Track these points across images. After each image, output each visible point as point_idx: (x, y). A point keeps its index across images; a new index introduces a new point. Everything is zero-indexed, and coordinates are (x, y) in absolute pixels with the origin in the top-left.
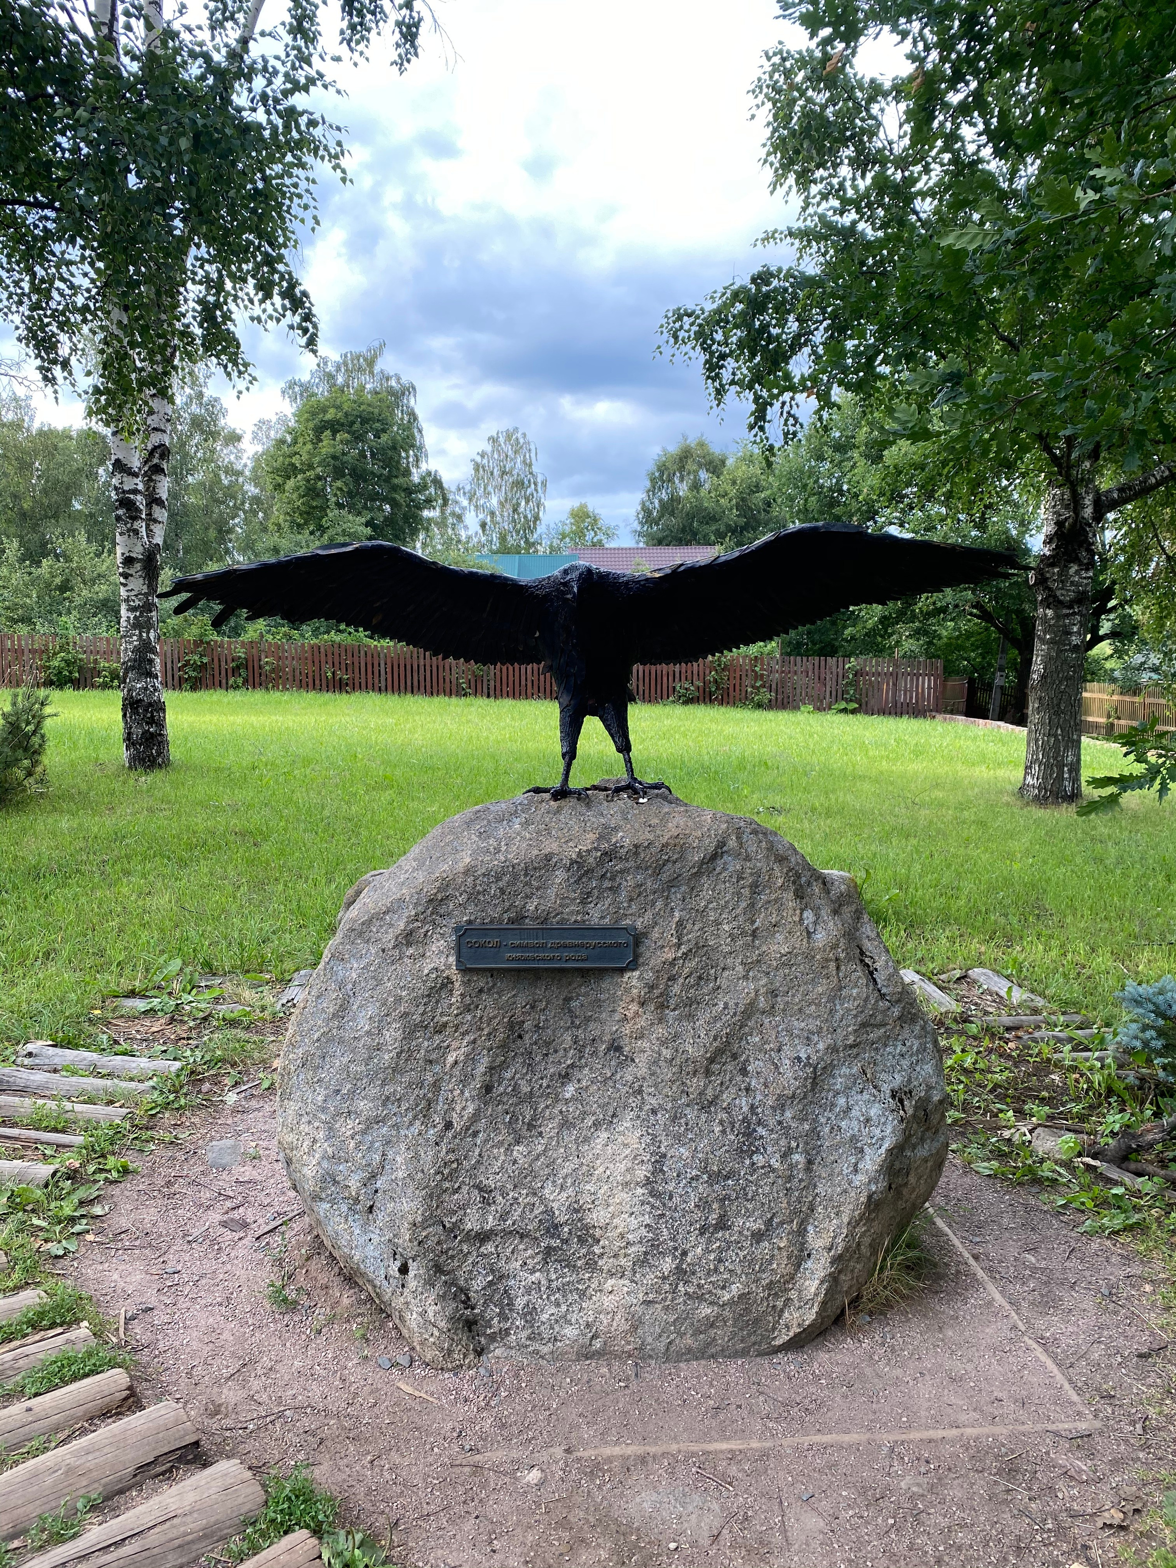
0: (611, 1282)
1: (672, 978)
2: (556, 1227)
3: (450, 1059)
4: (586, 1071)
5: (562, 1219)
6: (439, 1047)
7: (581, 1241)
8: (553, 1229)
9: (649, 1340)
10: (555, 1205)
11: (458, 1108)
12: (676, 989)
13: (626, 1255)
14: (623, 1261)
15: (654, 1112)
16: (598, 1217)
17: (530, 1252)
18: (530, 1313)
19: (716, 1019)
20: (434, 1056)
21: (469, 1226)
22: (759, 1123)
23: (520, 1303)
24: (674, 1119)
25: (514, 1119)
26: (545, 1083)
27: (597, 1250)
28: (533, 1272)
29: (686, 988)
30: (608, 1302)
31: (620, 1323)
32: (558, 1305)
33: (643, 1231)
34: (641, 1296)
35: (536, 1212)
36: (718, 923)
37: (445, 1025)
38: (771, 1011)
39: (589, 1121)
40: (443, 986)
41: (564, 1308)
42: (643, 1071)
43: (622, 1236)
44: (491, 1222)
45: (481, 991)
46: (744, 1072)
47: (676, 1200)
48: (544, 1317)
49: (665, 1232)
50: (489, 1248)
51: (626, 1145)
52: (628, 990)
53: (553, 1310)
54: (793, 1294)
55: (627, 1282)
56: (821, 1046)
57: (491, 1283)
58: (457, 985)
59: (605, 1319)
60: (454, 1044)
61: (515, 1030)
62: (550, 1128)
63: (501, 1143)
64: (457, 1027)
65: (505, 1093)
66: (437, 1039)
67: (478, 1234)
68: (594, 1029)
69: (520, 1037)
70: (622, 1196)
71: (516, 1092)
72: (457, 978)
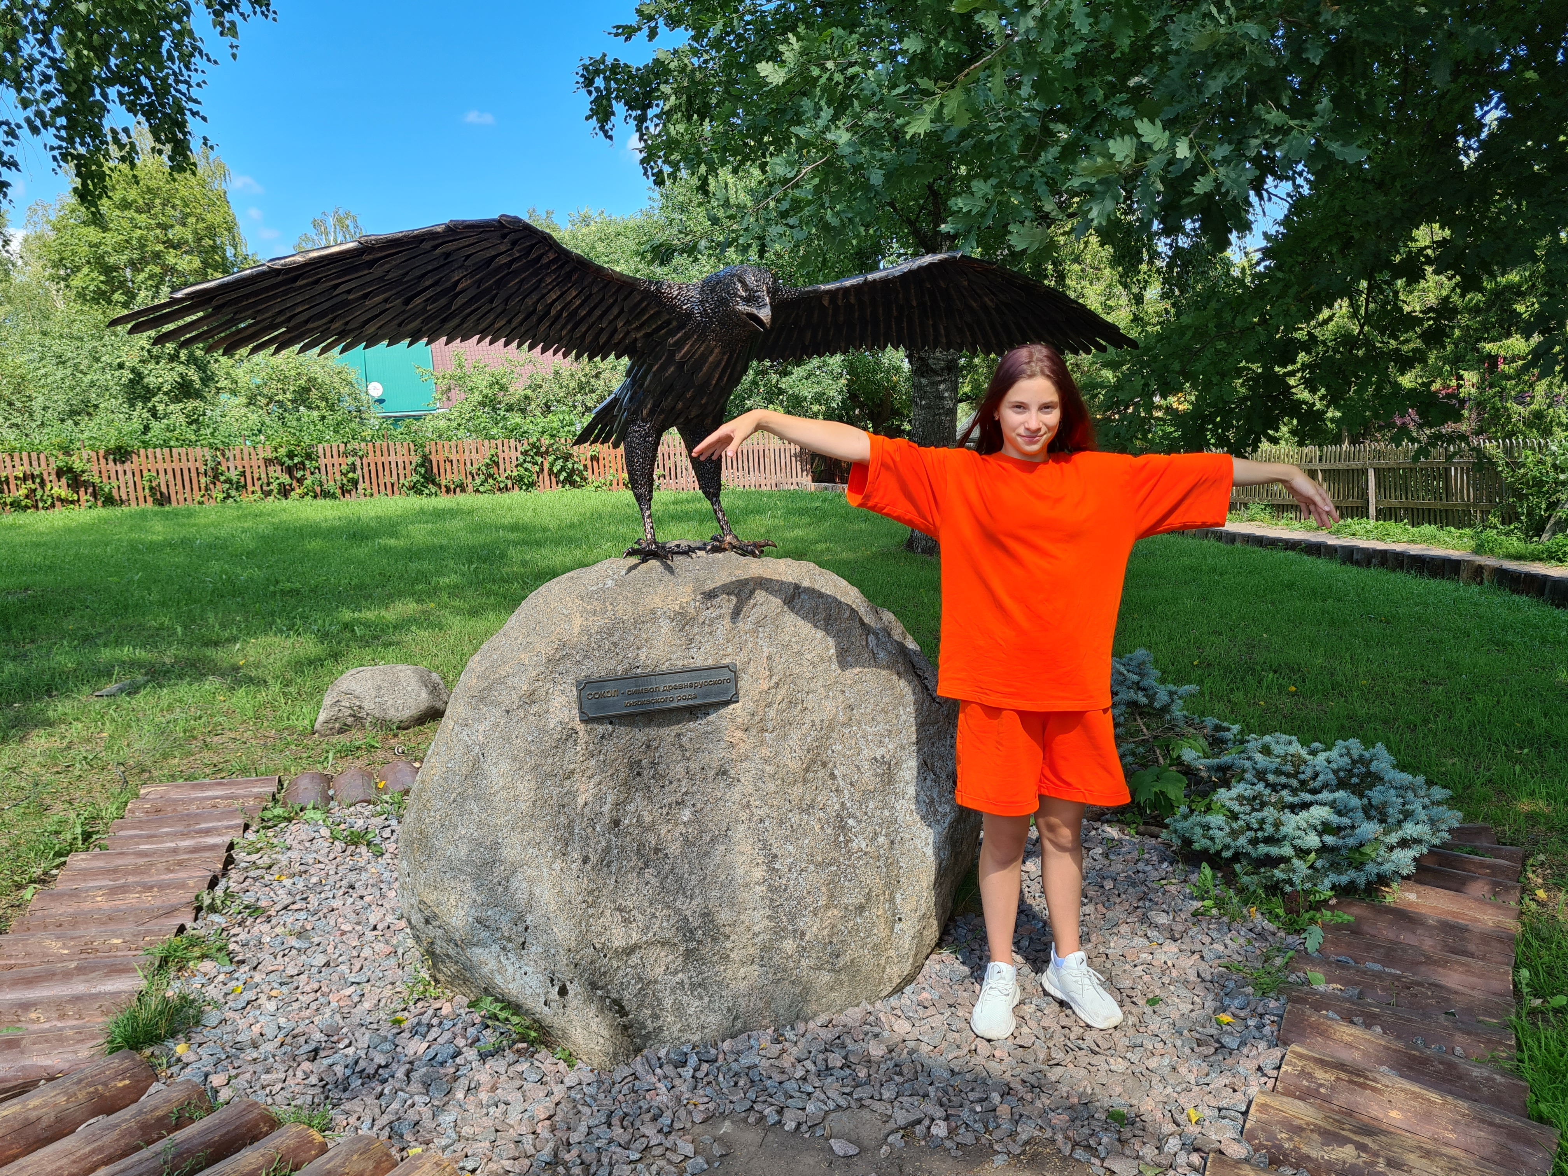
0: (743, 970)
1: (769, 705)
2: (691, 932)
3: (581, 802)
4: (698, 796)
5: (696, 925)
6: (569, 792)
7: (714, 939)
8: (689, 934)
9: (781, 1011)
10: (688, 913)
11: (592, 844)
12: (772, 713)
13: (754, 945)
14: (751, 950)
15: (761, 821)
16: (726, 916)
17: (671, 957)
18: (678, 1008)
19: (805, 736)
20: (566, 800)
21: (617, 944)
22: (850, 816)
23: (668, 1002)
24: (782, 822)
25: (641, 846)
26: (665, 811)
28: (676, 973)
29: (780, 712)
30: (743, 987)
31: (756, 1003)
32: (701, 998)
33: (766, 922)
34: (770, 976)
35: (672, 922)
36: (800, 654)
37: (572, 772)
38: (848, 724)
39: (707, 837)
40: (569, 736)
41: (706, 999)
42: (750, 789)
43: (748, 929)
44: (635, 937)
45: (603, 737)
46: (833, 776)
47: (791, 891)
48: (691, 1010)
49: (785, 919)
50: (635, 959)
51: (742, 853)
52: (733, 720)
53: (697, 1003)
54: (892, 953)
55: (756, 967)
56: (890, 746)
57: (641, 989)
58: (581, 734)
59: (743, 1002)
60: (582, 788)
61: (635, 768)
62: (674, 849)
63: (633, 868)
64: (583, 771)
65: (631, 824)
66: (567, 783)
67: (624, 949)
68: (704, 758)
69: (639, 774)
70: (744, 896)
71: (640, 822)
72: (581, 728)
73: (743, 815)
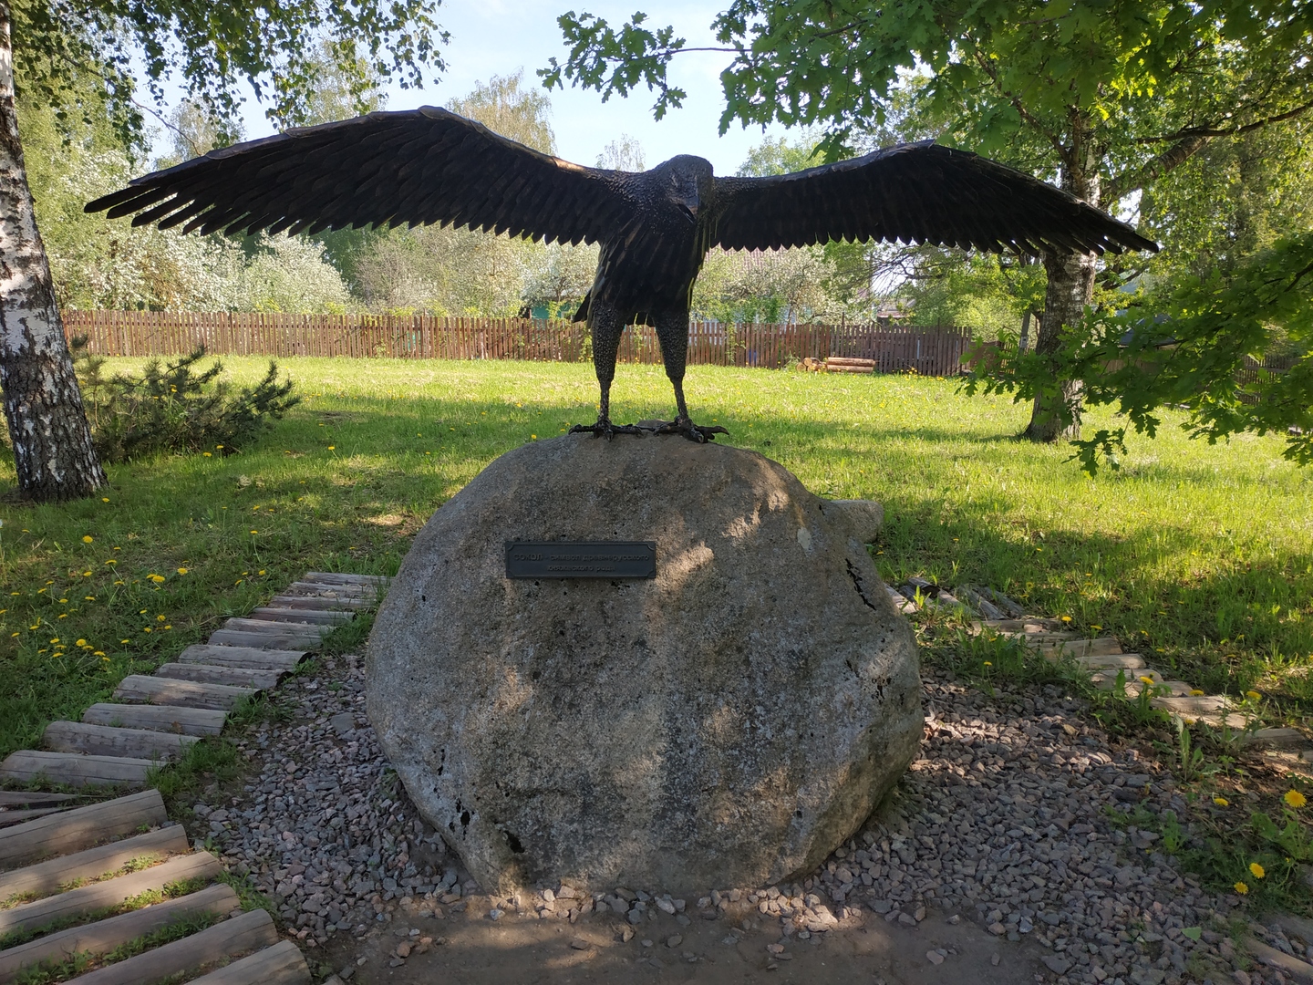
0: (635, 832)
1: (687, 586)
2: (590, 787)
3: (504, 651)
4: (617, 661)
5: (596, 780)
6: (494, 641)
7: (611, 798)
8: (586, 787)
10: (590, 769)
12: (690, 594)
13: (647, 811)
14: (645, 816)
15: (672, 695)
16: (624, 779)
17: (569, 806)
18: (569, 855)
19: (723, 620)
21: (519, 785)
23: (561, 847)
25: (557, 700)
26: (583, 670)
27: (624, 807)
28: (571, 822)
30: (633, 847)
31: (642, 865)
32: (591, 849)
33: (661, 790)
34: (659, 843)
35: (574, 774)
37: (499, 623)
38: (769, 613)
39: (619, 701)
40: (497, 591)
42: (664, 662)
43: (644, 794)
44: (537, 782)
45: (529, 596)
46: (747, 662)
50: (536, 801)
51: (649, 722)
52: (650, 595)
55: (647, 832)
57: (537, 831)
58: (508, 590)
59: (630, 862)
60: (507, 639)
61: (559, 629)
64: (509, 625)
65: (549, 679)
66: (493, 633)
67: (526, 792)
68: (623, 627)
69: (562, 633)
71: (558, 679)
72: (507, 584)
73: (656, 687)
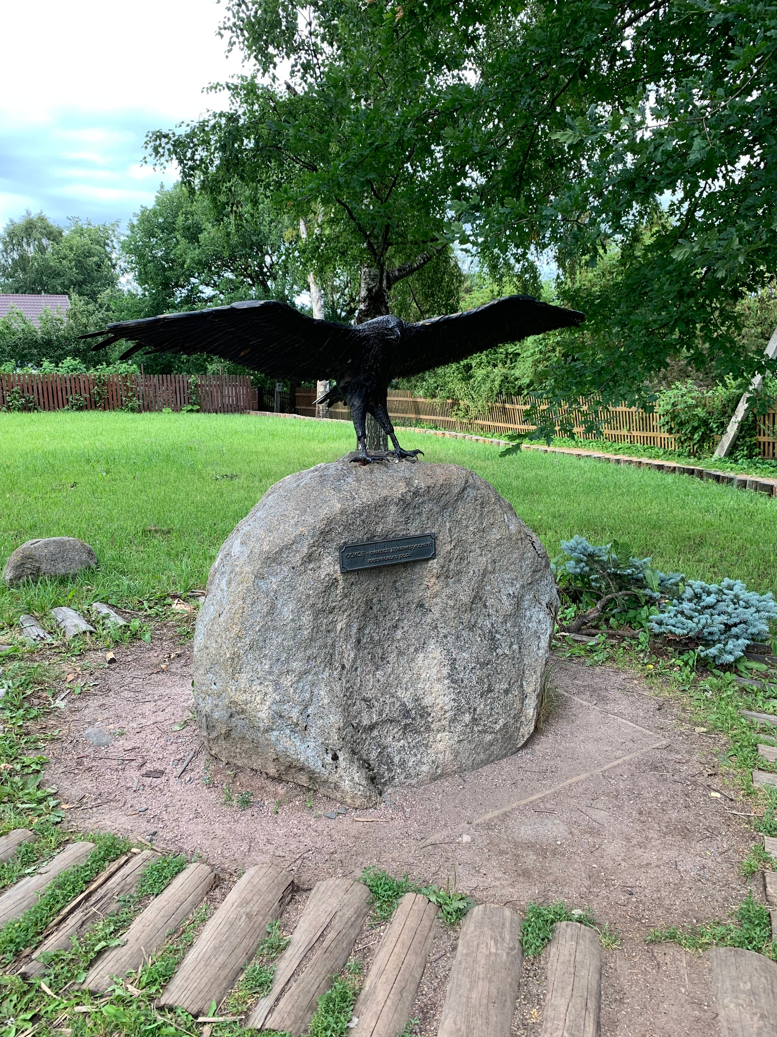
0: (439, 735)
3: (339, 628)
4: (406, 621)
5: (410, 706)
6: (332, 622)
7: (422, 716)
8: (406, 713)
9: (464, 761)
10: (405, 700)
11: (346, 656)
12: (452, 566)
14: (444, 722)
16: (427, 701)
17: (396, 730)
18: (403, 763)
20: (330, 628)
22: (497, 632)
23: (396, 759)
24: (458, 638)
25: (373, 657)
26: (386, 632)
27: (430, 719)
28: (399, 741)
29: (456, 565)
30: (440, 746)
31: (449, 756)
32: (416, 755)
33: (452, 703)
34: (456, 739)
36: (467, 527)
37: (334, 608)
39: (412, 649)
40: (333, 584)
41: (419, 756)
42: (438, 615)
43: (442, 708)
44: (375, 718)
45: (352, 584)
47: (466, 682)
48: (410, 764)
49: (463, 701)
50: (375, 733)
51: (434, 658)
53: (414, 759)
54: (523, 719)
56: (518, 586)
57: (380, 753)
58: (340, 582)
60: (340, 619)
61: (369, 605)
62: (392, 657)
63: (369, 671)
64: (340, 607)
66: (331, 616)
67: (369, 727)
70: (438, 686)
71: (372, 641)
72: (340, 578)
73: (433, 634)
